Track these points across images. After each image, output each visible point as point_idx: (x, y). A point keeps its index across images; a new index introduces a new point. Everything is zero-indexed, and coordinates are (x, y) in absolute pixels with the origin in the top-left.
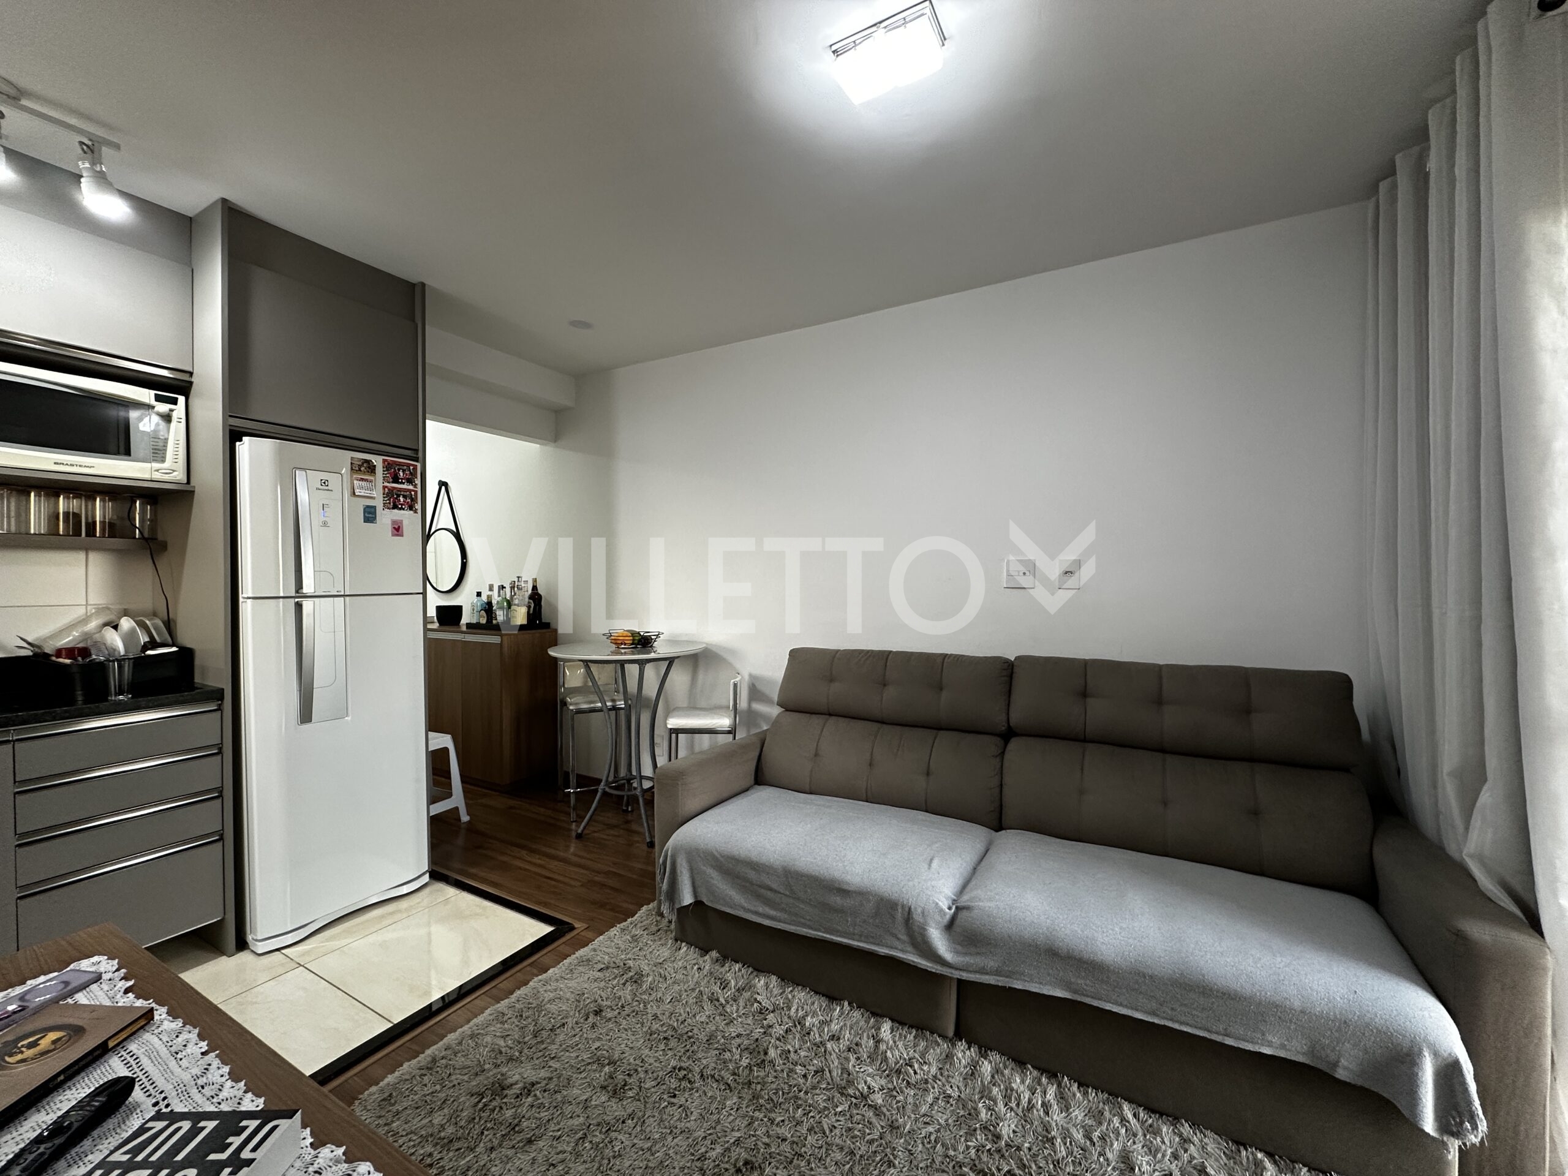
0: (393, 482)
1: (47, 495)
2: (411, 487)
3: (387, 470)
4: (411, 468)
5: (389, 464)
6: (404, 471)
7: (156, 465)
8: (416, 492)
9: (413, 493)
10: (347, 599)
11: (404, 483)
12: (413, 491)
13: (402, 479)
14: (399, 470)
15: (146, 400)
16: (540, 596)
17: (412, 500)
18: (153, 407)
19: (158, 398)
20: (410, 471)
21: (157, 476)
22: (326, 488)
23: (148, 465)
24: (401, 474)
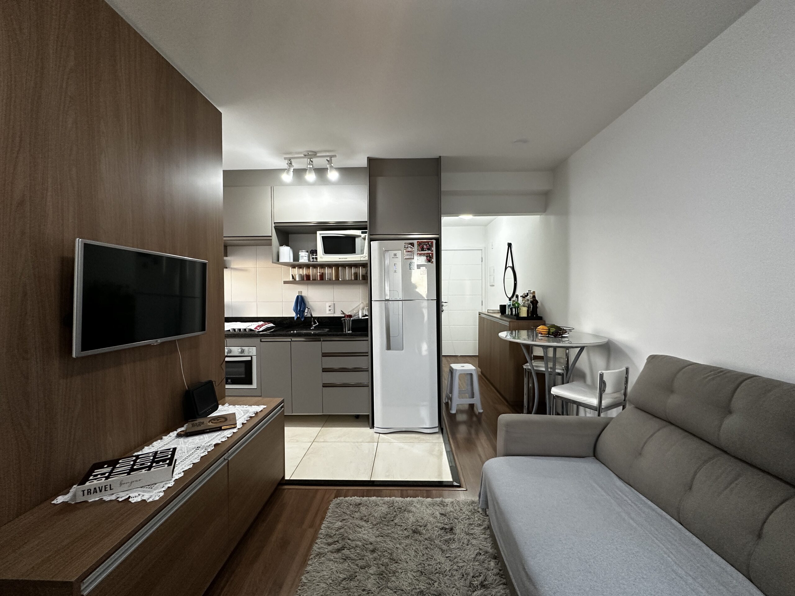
0: (421, 251)
1: (350, 268)
2: (430, 252)
3: (419, 246)
4: (430, 243)
5: (420, 243)
6: (426, 245)
7: (362, 255)
8: (432, 254)
9: (431, 254)
10: (403, 301)
11: (426, 251)
12: (431, 253)
13: (425, 249)
14: (424, 245)
15: (359, 234)
16: (537, 302)
17: (430, 257)
18: (361, 236)
19: (362, 233)
20: (429, 244)
21: (362, 259)
22: (396, 257)
23: (359, 255)
24: (425, 246)
